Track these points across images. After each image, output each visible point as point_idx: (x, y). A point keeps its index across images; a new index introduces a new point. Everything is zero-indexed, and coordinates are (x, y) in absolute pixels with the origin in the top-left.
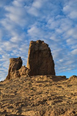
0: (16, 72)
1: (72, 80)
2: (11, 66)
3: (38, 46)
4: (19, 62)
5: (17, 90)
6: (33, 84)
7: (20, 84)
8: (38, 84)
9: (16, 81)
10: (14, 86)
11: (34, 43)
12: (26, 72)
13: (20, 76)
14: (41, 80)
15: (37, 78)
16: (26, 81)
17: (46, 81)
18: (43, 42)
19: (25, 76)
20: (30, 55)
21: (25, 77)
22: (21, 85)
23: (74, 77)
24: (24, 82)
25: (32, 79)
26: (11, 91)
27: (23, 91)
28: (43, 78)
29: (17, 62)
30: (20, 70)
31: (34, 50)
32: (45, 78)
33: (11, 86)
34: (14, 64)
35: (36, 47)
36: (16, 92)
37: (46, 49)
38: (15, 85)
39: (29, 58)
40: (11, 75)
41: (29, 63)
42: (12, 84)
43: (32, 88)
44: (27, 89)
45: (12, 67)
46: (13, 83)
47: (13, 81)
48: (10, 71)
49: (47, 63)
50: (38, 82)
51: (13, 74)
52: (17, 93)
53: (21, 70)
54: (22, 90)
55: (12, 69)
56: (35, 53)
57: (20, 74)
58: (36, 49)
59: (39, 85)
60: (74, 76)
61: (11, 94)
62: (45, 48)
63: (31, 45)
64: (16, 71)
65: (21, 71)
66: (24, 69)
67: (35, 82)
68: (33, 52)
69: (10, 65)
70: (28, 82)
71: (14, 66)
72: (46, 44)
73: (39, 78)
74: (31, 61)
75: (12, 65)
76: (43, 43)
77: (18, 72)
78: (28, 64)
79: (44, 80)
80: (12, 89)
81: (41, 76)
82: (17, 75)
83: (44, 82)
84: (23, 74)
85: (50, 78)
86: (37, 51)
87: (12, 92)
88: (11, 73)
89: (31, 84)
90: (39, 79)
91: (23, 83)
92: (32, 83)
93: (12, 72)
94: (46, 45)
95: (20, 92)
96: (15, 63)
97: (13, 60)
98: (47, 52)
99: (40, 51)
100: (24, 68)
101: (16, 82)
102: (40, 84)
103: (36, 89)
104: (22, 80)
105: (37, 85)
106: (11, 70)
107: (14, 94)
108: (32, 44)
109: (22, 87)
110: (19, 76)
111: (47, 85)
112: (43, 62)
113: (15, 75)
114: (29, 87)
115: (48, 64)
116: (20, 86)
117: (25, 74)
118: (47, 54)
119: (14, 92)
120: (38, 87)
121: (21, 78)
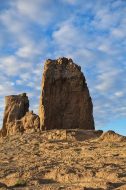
0: (15, 123)
1: (106, 138)
2: (8, 111)
3: (60, 71)
4: (23, 102)
5: (14, 155)
6: (41, 145)
7: (21, 145)
8: (48, 145)
9: (15, 139)
10: (11, 149)
11: (52, 64)
12: (34, 123)
13: (24, 130)
14: (57, 138)
15: (50, 135)
16: (31, 141)
17: (65, 140)
18: (71, 60)
19: (33, 130)
20: (45, 88)
21: (32, 133)
22: (22, 147)
23: (108, 134)
24: (28, 141)
25: (43, 135)
26: (5, 156)
27: (22, 157)
28: (60, 135)
29: (19, 103)
30: (23, 119)
31: (53, 78)
32: (64, 134)
33: (5, 149)
34: (13, 107)
35: (57, 71)
36: (12, 158)
37: (77, 76)
38: (12, 147)
39: (43, 93)
40: (8, 129)
41: (43, 104)
42: (8, 145)
43: (37, 151)
44: (29, 153)
45: (10, 113)
46: (9, 143)
47: (11, 139)
48: (5, 121)
49: (77, 102)
50: (51, 142)
51: (12, 126)
52: (13, 160)
53: (26, 118)
54: (22, 155)
55: (10, 117)
56: (54, 84)
57: (23, 127)
58: (57, 77)
59: (50, 147)
60: (109, 131)
61: (4, 162)
62: (74, 74)
63: (46, 68)
64: (16, 121)
65: (26, 121)
66: (30, 118)
67: (46, 142)
68: (50, 82)
69: (7, 108)
70: (34, 141)
71: (13, 110)
72: (77, 66)
73: (53, 134)
74: (46, 99)
75: (9, 108)
76: (71, 64)
77: (19, 123)
78: (42, 106)
79: (61, 138)
80: (6, 154)
81: (58, 132)
82: (19, 127)
83: (60, 141)
84: (29, 127)
85: (72, 135)
86: (59, 80)
87: (6, 158)
88: (7, 123)
89: (38, 145)
90: (54, 137)
91: (26, 143)
92: (41, 143)
93: (9, 122)
94: (75, 68)
95: (17, 158)
96: (15, 106)
97: (12, 100)
98: (78, 82)
99: (64, 80)
100: (31, 116)
101: (14, 141)
102: (52, 145)
103: (42, 153)
104: (24, 139)
105: (46, 148)
106: (8, 119)
107: (8, 162)
108: (48, 65)
109: (23, 150)
110: (22, 130)
111: (61, 148)
112: (70, 102)
113: (14, 127)
114: (34, 150)
115: (81, 104)
116: (20, 148)
117: (33, 127)
118: (77, 85)
119: (9, 158)
120: (46, 150)
121: (24, 135)
